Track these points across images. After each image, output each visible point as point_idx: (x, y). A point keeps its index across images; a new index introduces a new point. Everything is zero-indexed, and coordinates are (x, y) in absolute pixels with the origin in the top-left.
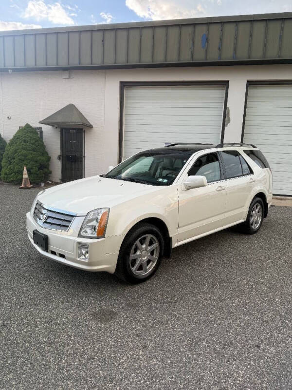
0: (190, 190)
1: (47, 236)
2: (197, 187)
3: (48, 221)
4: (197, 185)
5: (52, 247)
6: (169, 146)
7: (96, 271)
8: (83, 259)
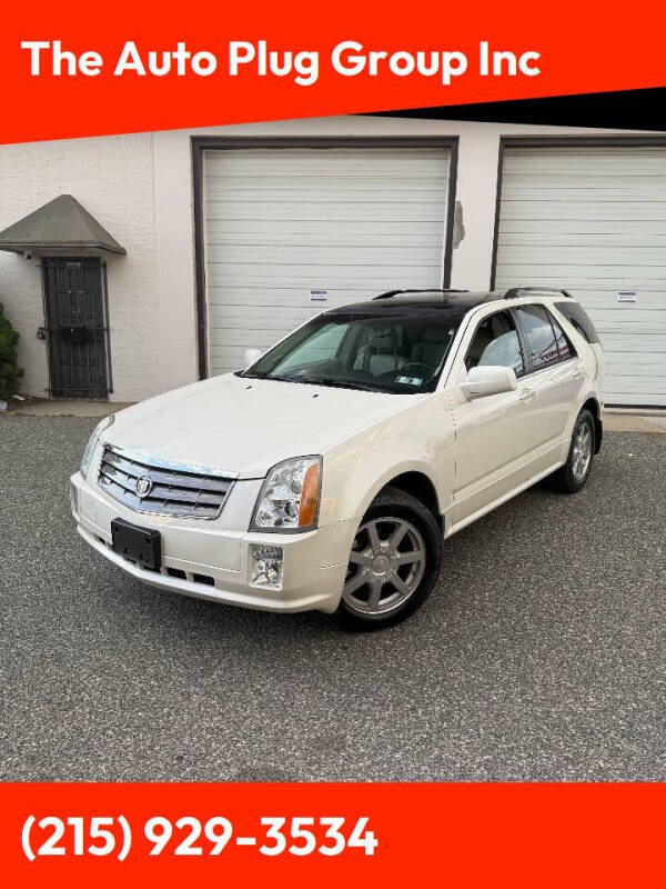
0: (474, 401)
1: (156, 532)
2: (489, 394)
3: (154, 494)
4: (496, 388)
5: (170, 560)
6: (379, 298)
7: (301, 610)
8: (263, 584)
